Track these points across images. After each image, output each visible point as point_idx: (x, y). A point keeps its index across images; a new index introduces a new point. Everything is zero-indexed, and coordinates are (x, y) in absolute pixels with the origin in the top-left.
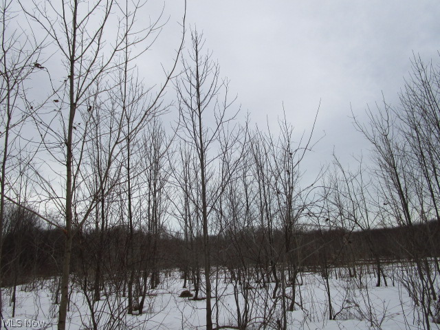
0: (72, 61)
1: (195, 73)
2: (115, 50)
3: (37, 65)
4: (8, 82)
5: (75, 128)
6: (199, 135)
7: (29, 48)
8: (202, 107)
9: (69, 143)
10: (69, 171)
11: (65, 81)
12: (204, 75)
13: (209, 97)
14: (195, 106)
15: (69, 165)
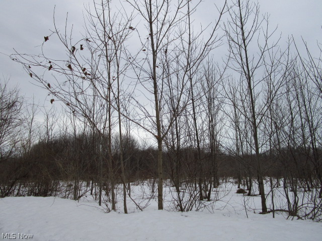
0: (151, 23)
1: (239, 15)
2: (178, 9)
3: (131, 28)
4: (115, 44)
5: (157, 67)
6: (246, 64)
7: (124, 22)
8: (247, 42)
9: (154, 78)
10: (156, 97)
11: (148, 38)
12: (246, 16)
13: (252, 33)
14: (241, 42)
15: (156, 93)
